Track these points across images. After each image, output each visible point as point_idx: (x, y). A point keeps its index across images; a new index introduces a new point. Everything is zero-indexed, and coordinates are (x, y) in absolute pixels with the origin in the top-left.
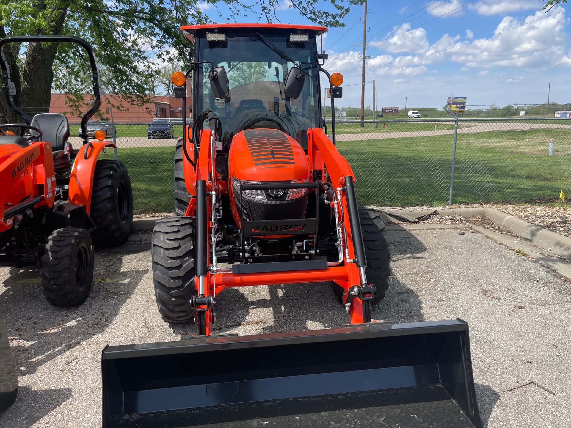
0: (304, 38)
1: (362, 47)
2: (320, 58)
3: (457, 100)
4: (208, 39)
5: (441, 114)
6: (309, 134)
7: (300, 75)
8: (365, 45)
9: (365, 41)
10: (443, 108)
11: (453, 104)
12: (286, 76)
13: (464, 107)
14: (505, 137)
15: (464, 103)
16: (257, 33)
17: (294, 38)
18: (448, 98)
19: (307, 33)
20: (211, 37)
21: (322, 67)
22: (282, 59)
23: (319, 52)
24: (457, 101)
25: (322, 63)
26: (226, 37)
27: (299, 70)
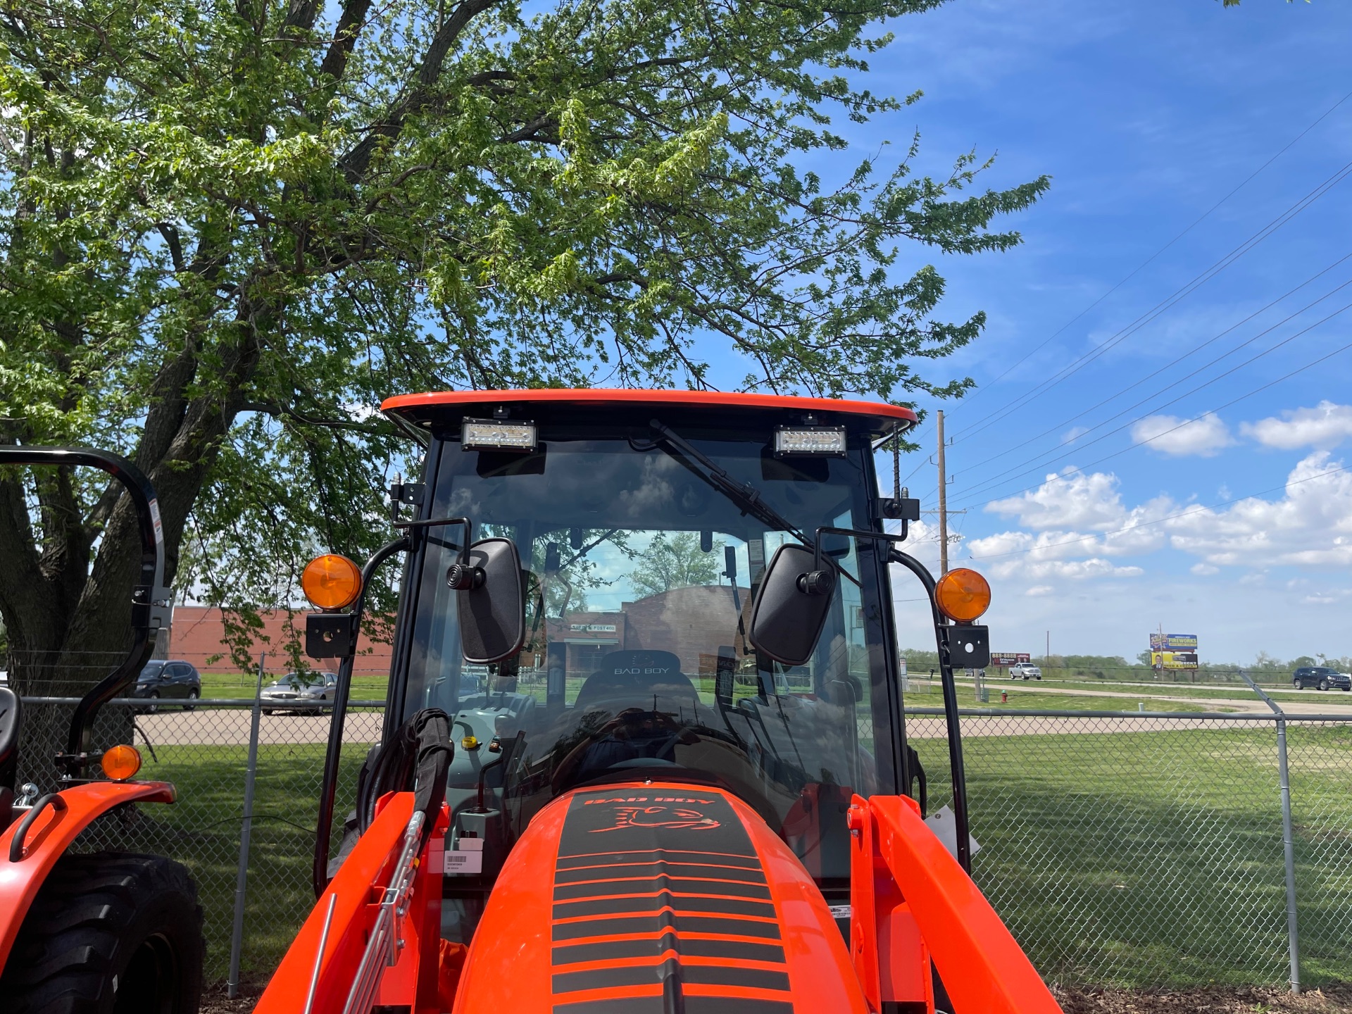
0: (831, 441)
1: (938, 516)
2: (892, 514)
3: (1174, 640)
4: (468, 439)
5: (1134, 673)
6: (857, 824)
7: (815, 575)
8: (944, 513)
9: (943, 502)
10: (1139, 658)
11: (1164, 650)
12: (759, 577)
13: (1193, 658)
14: (1336, 744)
15: (1192, 649)
16: (655, 424)
17: (790, 441)
18: (1151, 636)
19: (839, 425)
20: (479, 434)
21: (899, 546)
22: (743, 514)
23: (885, 491)
24: (1174, 642)
25: (899, 533)
26: (540, 436)
27: (811, 557)
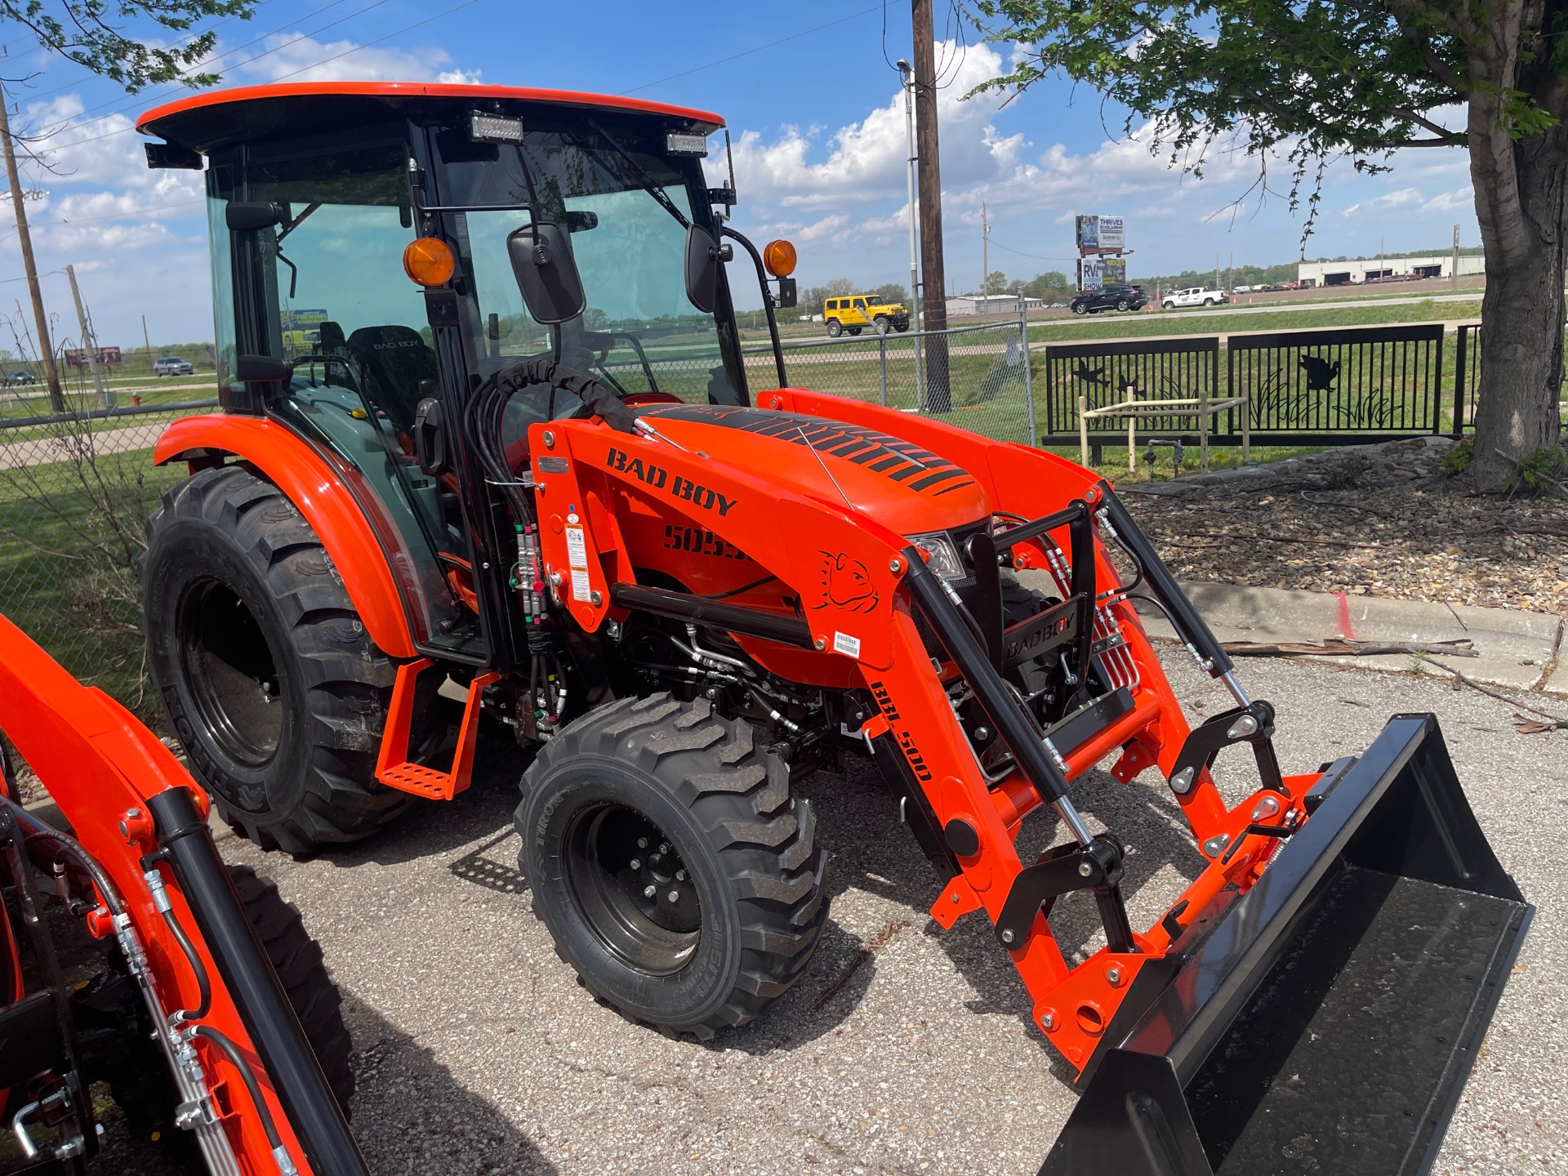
4: (478, 132)
16: (592, 124)
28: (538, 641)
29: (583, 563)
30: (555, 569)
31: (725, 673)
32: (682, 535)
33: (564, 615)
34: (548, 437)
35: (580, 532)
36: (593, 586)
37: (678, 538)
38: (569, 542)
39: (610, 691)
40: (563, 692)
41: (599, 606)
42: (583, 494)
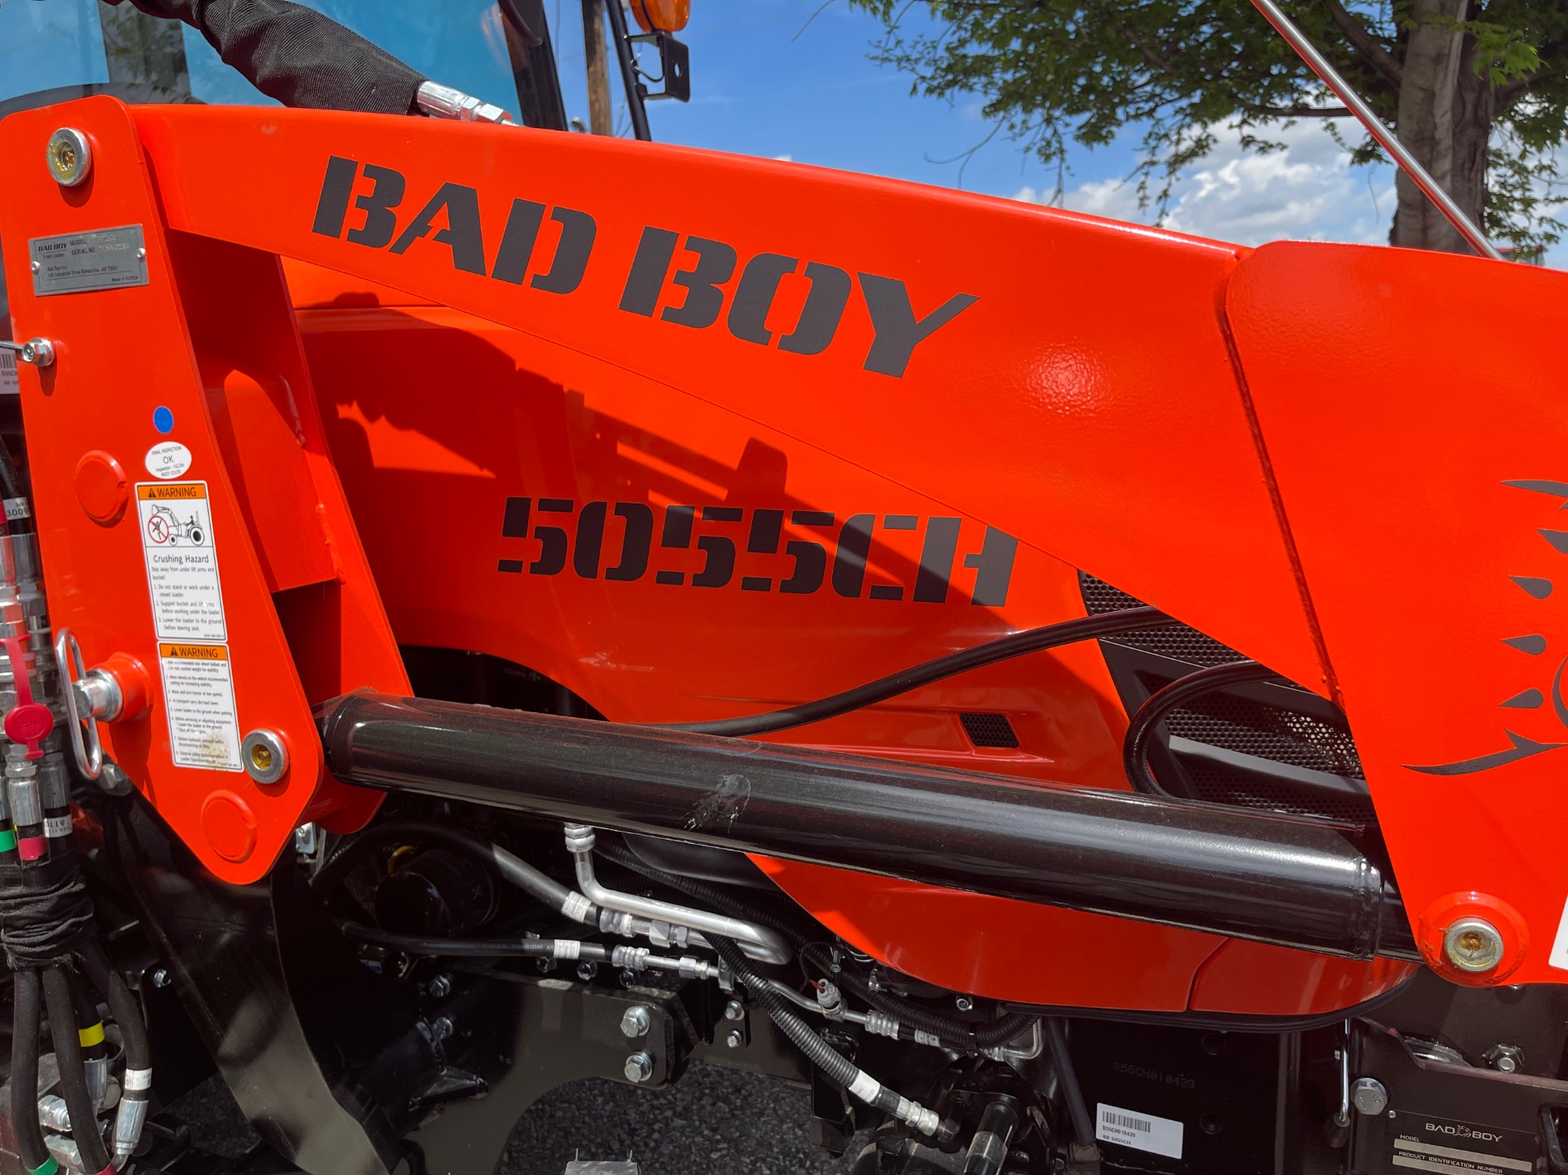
28: (35, 921)
29: (215, 630)
30: (94, 659)
31: (674, 952)
32: (569, 526)
33: (137, 817)
34: (68, 151)
35: (198, 509)
36: (249, 715)
37: (553, 539)
38: (153, 552)
39: (294, 1026)
40: (137, 1079)
41: (277, 787)
42: (212, 376)
